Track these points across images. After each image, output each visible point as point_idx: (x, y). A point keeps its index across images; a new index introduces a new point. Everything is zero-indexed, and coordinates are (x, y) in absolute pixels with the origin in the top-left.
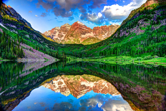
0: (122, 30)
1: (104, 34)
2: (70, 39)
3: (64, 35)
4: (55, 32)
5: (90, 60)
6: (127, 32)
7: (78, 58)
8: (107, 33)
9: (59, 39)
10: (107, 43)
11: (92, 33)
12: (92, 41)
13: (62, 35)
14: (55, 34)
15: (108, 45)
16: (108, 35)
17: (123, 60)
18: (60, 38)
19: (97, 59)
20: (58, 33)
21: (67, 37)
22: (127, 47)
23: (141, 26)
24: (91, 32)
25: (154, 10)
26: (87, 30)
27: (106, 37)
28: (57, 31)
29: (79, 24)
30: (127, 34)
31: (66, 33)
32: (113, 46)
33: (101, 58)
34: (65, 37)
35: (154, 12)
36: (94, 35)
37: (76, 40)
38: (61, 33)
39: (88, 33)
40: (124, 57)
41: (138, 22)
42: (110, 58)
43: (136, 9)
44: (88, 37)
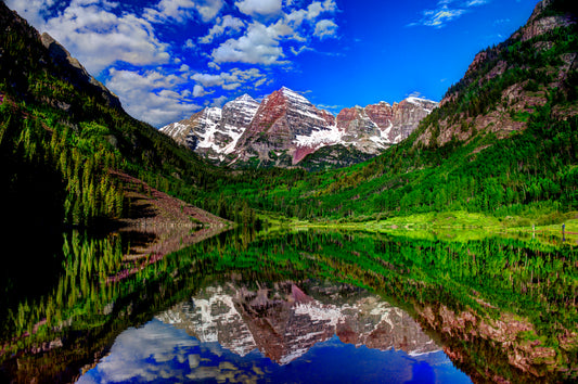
0: (445, 122)
1: (379, 134)
2: (255, 153)
3: (236, 137)
4: (204, 125)
5: (344, 226)
6: (463, 129)
7: (295, 221)
8: (388, 130)
9: (219, 151)
10: (392, 166)
11: (334, 128)
12: (335, 158)
13: (227, 136)
14: (204, 132)
15: (395, 172)
16: (391, 136)
17: (458, 227)
18: (221, 147)
19: (368, 223)
20: (213, 129)
21: (246, 144)
22: (469, 182)
23: (514, 107)
24: (331, 127)
25: (559, 53)
26: (318, 121)
27: (385, 144)
28: (209, 121)
29: (287, 98)
30: (465, 137)
31: (244, 129)
32: (417, 177)
33: (382, 219)
34: (239, 145)
35: (559, 59)
36: (343, 138)
37: (279, 154)
38: (224, 129)
39: (322, 128)
40: (461, 215)
41: (504, 93)
42: (411, 220)
43: (494, 48)
44: (322, 145)
